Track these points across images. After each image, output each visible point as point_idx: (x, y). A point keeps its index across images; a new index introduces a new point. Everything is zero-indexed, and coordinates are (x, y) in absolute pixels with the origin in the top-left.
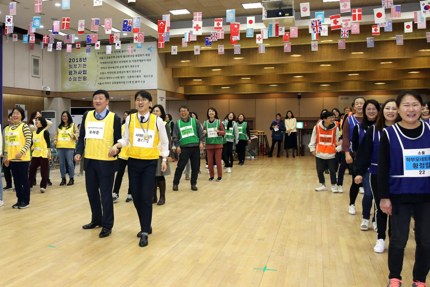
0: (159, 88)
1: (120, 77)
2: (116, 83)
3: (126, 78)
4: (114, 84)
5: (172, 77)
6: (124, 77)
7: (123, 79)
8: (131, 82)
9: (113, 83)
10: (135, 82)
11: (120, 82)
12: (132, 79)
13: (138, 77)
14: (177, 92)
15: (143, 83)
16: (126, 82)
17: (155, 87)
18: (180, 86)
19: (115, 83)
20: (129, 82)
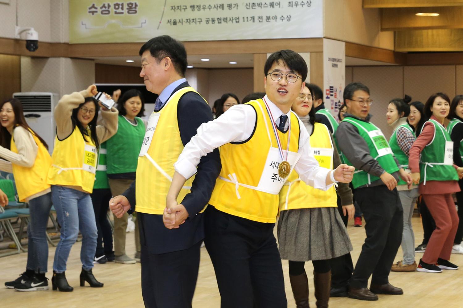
0: (328, 36)
1: (225, 6)
2: (216, 22)
3: (242, 8)
4: (210, 22)
5: (363, 7)
6: (237, 5)
7: (234, 9)
8: (256, 18)
9: (207, 22)
10: (265, 18)
11: (225, 20)
12: (257, 12)
13: (273, 7)
14: (376, 45)
15: (285, 21)
16: (241, 20)
17: (318, 33)
18: (383, 30)
19: (213, 21)
20: (249, 19)
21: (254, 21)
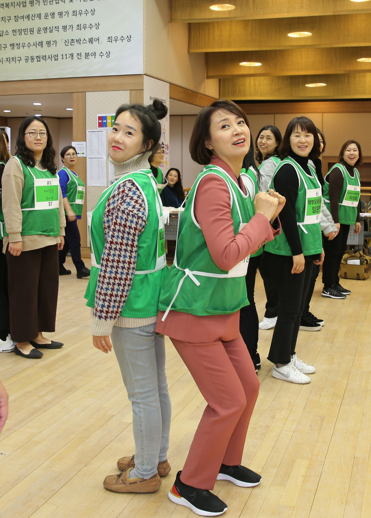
0: (149, 73)
1: (44, 43)
2: (35, 60)
3: (61, 44)
4: (30, 61)
5: (188, 52)
6: (55, 42)
7: (53, 47)
8: (75, 55)
9: (27, 60)
10: (83, 55)
11: (44, 57)
12: (76, 49)
13: (92, 43)
14: (202, 91)
15: (104, 57)
16: (60, 57)
17: (139, 70)
18: (208, 77)
19: (32, 59)
20: (68, 56)
21: (72, 59)
